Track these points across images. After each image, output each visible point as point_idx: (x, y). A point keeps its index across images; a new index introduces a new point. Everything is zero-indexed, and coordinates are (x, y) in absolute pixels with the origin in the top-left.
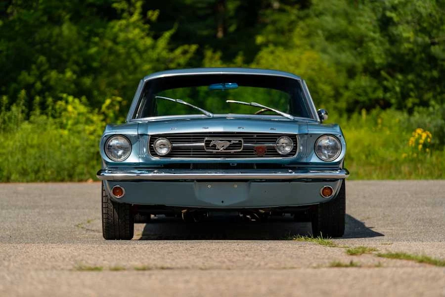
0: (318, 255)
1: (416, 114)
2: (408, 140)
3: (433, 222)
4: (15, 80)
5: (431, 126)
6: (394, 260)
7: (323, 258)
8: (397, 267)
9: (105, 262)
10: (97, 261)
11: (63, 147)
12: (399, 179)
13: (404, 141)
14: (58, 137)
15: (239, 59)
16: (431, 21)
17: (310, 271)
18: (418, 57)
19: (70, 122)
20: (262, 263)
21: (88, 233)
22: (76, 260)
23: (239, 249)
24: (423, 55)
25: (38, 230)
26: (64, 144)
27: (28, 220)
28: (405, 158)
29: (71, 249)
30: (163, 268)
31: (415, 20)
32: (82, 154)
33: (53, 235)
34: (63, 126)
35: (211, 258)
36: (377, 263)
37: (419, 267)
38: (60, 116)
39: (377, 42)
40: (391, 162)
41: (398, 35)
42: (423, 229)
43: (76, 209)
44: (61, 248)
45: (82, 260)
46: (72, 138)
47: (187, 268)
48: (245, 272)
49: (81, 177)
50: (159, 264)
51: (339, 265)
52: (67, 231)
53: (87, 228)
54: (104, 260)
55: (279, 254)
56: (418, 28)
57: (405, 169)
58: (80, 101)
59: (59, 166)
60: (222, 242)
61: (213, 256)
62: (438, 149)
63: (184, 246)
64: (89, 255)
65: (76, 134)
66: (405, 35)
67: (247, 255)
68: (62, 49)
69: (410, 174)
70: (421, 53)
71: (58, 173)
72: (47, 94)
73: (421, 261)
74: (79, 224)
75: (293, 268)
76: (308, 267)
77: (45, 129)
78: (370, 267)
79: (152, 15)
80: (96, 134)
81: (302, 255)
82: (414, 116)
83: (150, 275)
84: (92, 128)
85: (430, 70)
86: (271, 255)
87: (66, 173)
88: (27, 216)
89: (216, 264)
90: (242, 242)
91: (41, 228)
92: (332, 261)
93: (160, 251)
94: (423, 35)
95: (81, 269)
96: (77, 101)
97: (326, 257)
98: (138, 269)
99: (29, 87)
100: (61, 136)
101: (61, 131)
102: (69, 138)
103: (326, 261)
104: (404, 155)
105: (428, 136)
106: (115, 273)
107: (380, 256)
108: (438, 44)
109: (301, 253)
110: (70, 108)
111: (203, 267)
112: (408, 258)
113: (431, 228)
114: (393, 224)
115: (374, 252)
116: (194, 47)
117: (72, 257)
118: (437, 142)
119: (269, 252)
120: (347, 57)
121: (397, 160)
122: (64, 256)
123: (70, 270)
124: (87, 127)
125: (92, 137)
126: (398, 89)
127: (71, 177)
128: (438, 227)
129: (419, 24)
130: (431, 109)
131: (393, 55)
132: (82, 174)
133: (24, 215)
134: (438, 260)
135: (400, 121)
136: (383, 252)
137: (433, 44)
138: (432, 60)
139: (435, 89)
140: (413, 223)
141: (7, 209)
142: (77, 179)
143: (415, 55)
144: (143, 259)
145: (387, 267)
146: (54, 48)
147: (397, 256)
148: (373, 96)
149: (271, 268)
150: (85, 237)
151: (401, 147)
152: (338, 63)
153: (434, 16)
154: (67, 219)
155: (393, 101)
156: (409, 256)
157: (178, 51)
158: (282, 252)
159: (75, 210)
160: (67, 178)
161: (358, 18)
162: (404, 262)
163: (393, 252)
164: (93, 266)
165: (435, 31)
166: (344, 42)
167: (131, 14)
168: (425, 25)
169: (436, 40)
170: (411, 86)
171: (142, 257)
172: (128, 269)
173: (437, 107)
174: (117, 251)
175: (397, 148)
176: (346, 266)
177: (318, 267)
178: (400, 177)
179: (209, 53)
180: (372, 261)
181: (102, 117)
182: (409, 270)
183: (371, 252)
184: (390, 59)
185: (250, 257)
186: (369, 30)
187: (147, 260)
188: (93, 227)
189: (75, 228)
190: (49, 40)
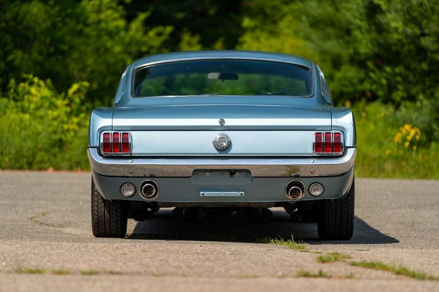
0: (285, 261)
1: (402, 108)
2: (393, 136)
3: (416, 226)
5: (419, 122)
6: (369, 271)
7: (290, 266)
8: (370, 279)
9: (49, 264)
10: (42, 261)
11: (23, 133)
12: (382, 178)
13: (388, 136)
14: (18, 121)
15: (219, 45)
16: (422, 11)
17: (274, 281)
18: (406, 48)
19: (32, 106)
20: (223, 270)
21: (41, 228)
22: (17, 260)
23: (200, 252)
24: (412, 47)
26: (25, 129)
28: (390, 155)
29: (17, 246)
30: (112, 273)
31: (405, 8)
32: (43, 141)
34: (24, 110)
35: (167, 262)
36: (349, 274)
37: (396, 279)
38: (22, 100)
39: (364, 30)
40: (374, 159)
41: (386, 24)
42: (404, 233)
43: (32, 200)
44: (6, 244)
45: (24, 261)
46: (34, 123)
47: (138, 273)
48: (202, 280)
49: (40, 166)
50: (108, 269)
51: (306, 275)
52: (19, 224)
53: (41, 221)
54: (49, 261)
55: (243, 259)
56: (408, 17)
57: (388, 166)
58: (45, 83)
59: (18, 153)
60: (184, 243)
61: (170, 260)
62: (424, 146)
63: (142, 246)
64: (34, 254)
65: (38, 119)
66: (394, 25)
67: (208, 259)
68: (28, 28)
69: (394, 172)
70: (410, 44)
71: (17, 161)
72: (11, 75)
73: (398, 273)
74: (33, 217)
75: (256, 277)
76: (273, 276)
77: (5, 113)
78: (340, 278)
80: (59, 120)
81: (268, 261)
82: (400, 111)
83: (96, 281)
84: (55, 114)
85: (420, 62)
86: (234, 261)
87: (25, 160)
89: (171, 270)
90: (207, 244)
92: (299, 270)
93: (113, 251)
94: (413, 26)
95: (19, 271)
96: (42, 83)
97: (295, 264)
98: (84, 273)
100: (22, 121)
101: (21, 115)
102: (30, 124)
103: (294, 269)
104: (388, 152)
105: (416, 134)
106: (57, 277)
107: (354, 264)
108: (428, 35)
109: (267, 258)
110: (33, 90)
111: (156, 273)
112: (384, 268)
113: (413, 232)
115: (347, 260)
116: (169, 29)
117: (15, 256)
118: (424, 139)
119: (232, 256)
120: (333, 46)
121: (380, 157)
122: (6, 255)
123: (9, 272)
124: (50, 112)
125: (55, 123)
126: (384, 82)
127: (30, 166)
128: (420, 232)
129: (409, 13)
130: (418, 104)
131: (380, 45)
132: (42, 162)
134: (417, 273)
135: (385, 116)
136: (358, 260)
137: (423, 35)
138: (422, 52)
139: (424, 82)
140: (393, 226)
142: (36, 167)
143: (403, 46)
144: (92, 261)
145: (360, 279)
146: (20, 27)
147: (372, 266)
148: (360, 88)
149: (232, 276)
150: (37, 232)
151: (386, 143)
152: (323, 52)
153: (426, 5)
154: (20, 212)
155: (380, 93)
156: (386, 266)
157: (152, 33)
158: (247, 257)
159: (30, 202)
160: (25, 166)
161: (344, 5)
162: (379, 273)
163: (368, 261)
164: (34, 269)
165: (425, 22)
166: (331, 30)
168: (415, 14)
169: (426, 31)
170: (399, 79)
171: (92, 258)
172: (73, 273)
173: (425, 102)
174: (67, 250)
175: (380, 145)
176: (315, 276)
177: (283, 276)
178: (382, 175)
179: (186, 37)
180: (344, 271)
181: (66, 102)
182: (384, 283)
183: (344, 259)
184: (376, 50)
185: (211, 261)
186: (355, 18)
187: (96, 262)
188: (48, 221)
189: (27, 222)
190: (15, 18)
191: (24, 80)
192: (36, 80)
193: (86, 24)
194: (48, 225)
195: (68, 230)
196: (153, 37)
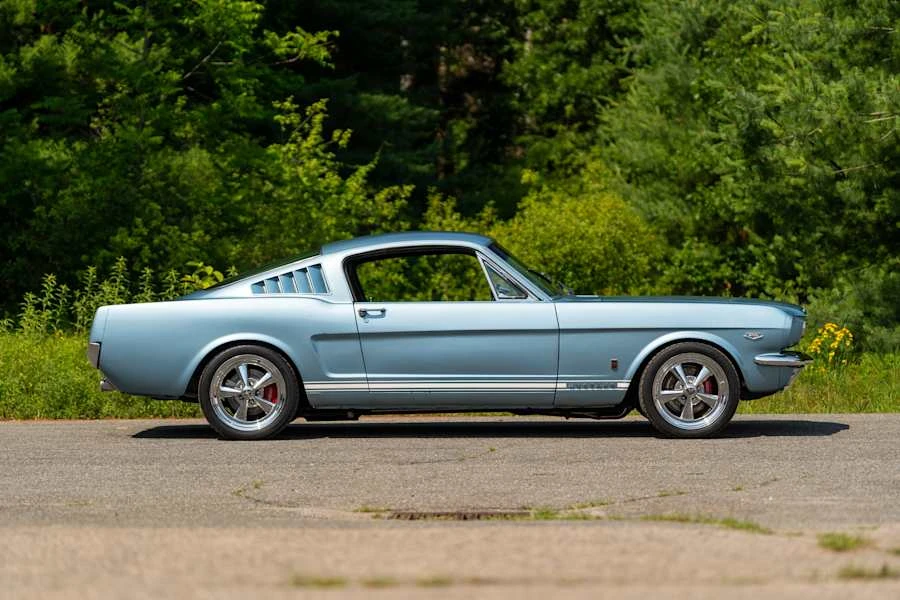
4: (105, 244)
16: (839, 135)
21: (258, 508)
24: (820, 198)
25: (165, 502)
27: (144, 484)
33: (194, 510)
39: (739, 175)
41: (776, 162)
43: (228, 462)
52: (220, 503)
53: (256, 498)
66: (790, 162)
68: (184, 190)
70: (818, 193)
74: (240, 491)
79: (340, 138)
82: (809, 303)
88: (140, 477)
91: (169, 497)
94: (823, 163)
99: (132, 255)
105: (846, 337)
108: (849, 177)
114: (829, 491)
116: (408, 189)
117: (264, 556)
130: (836, 291)
133: (133, 475)
137: (841, 177)
138: (836, 204)
141: (100, 464)
143: (804, 197)
148: (714, 275)
153: (845, 126)
154: (215, 483)
157: (381, 196)
159: (226, 465)
165: (842, 155)
167: (305, 136)
169: (845, 171)
170: (796, 253)
173: (848, 288)
178: (792, 409)
179: (435, 201)
184: (759, 205)
186: (724, 154)
188: (267, 496)
189: (232, 499)
190: (163, 176)
191: (192, 270)
192: (209, 270)
193: (279, 183)
194: (269, 503)
195: (306, 511)
196: (384, 203)
